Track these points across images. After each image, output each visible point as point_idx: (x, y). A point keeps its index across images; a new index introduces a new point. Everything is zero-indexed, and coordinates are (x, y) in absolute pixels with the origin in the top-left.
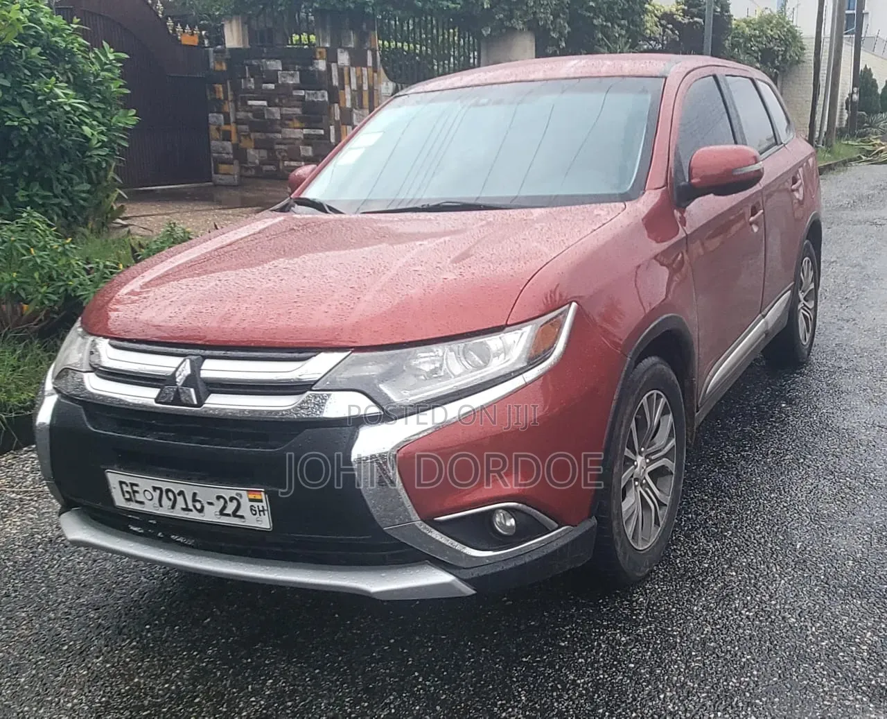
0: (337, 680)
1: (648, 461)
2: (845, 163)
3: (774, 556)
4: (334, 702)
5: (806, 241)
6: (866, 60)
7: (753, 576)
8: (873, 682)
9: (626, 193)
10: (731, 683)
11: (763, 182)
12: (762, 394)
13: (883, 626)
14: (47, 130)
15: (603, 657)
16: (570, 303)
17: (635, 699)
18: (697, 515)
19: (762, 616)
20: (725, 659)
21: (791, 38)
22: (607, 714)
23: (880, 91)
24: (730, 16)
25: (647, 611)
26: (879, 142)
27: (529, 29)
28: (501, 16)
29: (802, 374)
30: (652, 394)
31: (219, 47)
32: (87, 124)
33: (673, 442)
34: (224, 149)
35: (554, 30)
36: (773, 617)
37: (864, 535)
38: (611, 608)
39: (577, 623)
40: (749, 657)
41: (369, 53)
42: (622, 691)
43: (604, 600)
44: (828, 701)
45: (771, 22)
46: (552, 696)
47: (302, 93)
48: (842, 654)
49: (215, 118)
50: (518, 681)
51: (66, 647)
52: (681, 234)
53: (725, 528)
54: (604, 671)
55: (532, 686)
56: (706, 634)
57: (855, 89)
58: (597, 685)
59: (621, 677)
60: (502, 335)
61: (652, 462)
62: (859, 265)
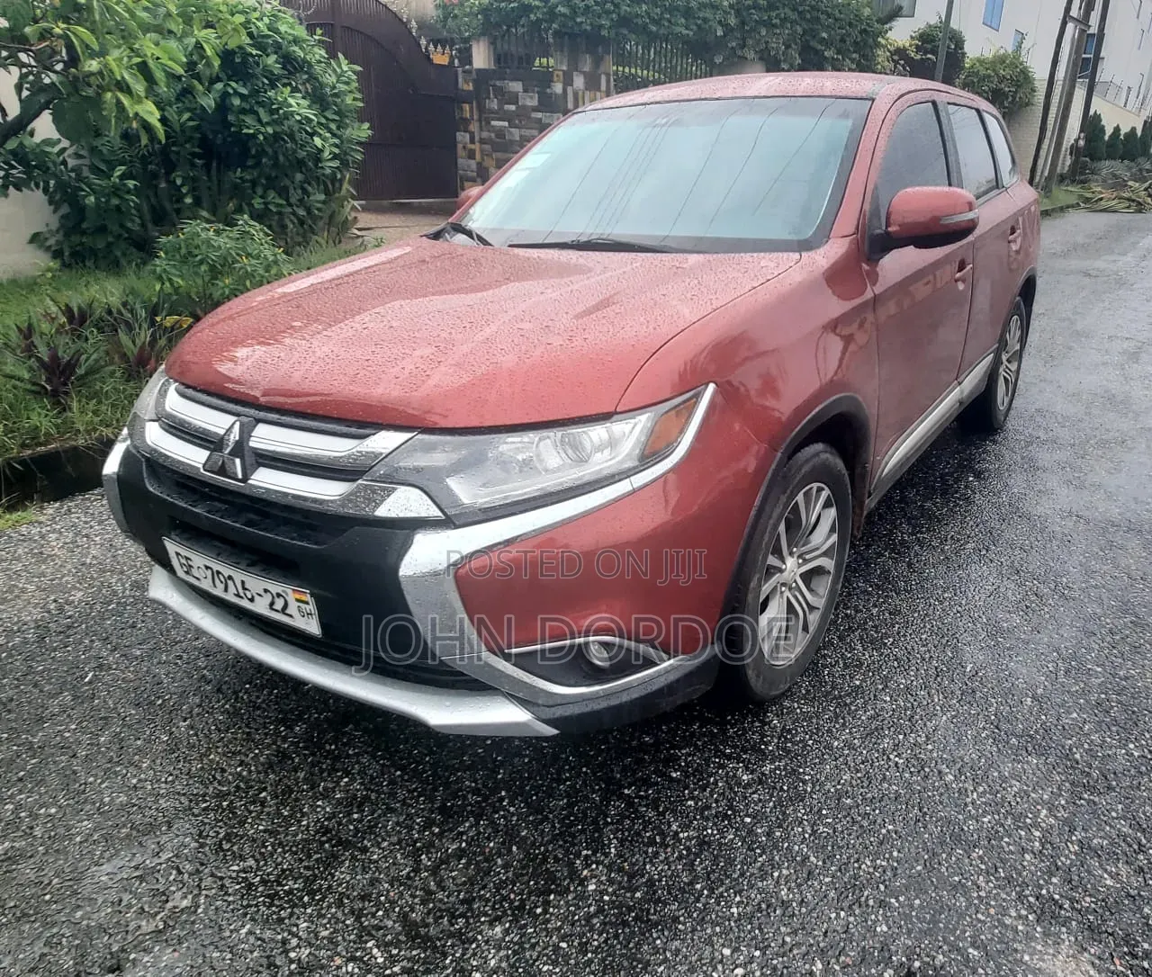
0: (415, 790)
1: (800, 561)
2: (1062, 209)
3: (939, 679)
4: (403, 822)
5: (1018, 298)
6: (1097, 105)
7: (909, 705)
8: (1044, 892)
9: (806, 240)
10: (863, 866)
11: (977, 232)
12: (949, 463)
13: (1063, 802)
14: (283, 140)
15: (717, 801)
16: (707, 384)
17: (742, 875)
18: (857, 612)
19: (913, 766)
20: (861, 826)
21: (1023, 78)
22: (705, 892)
23: (1106, 138)
24: (964, 54)
25: (780, 739)
26: (1099, 189)
27: (761, 59)
28: (734, 44)
29: (995, 442)
30: (811, 488)
31: (467, 67)
32: (320, 135)
33: (835, 537)
34: (469, 166)
35: (785, 61)
36: (927, 770)
37: (1049, 662)
38: (738, 730)
39: (696, 746)
40: (890, 827)
41: (603, 78)
42: (730, 858)
43: (733, 718)
44: (983, 914)
45: (1004, 62)
46: (646, 853)
47: (539, 115)
48: (1006, 840)
49: (463, 137)
50: (612, 823)
51: (160, 702)
52: (869, 294)
53: (886, 633)
54: (715, 824)
55: (626, 834)
56: (844, 784)
57: (1082, 135)
58: (703, 843)
59: (732, 837)
60: (608, 425)
61: (806, 561)
62: (1069, 319)
